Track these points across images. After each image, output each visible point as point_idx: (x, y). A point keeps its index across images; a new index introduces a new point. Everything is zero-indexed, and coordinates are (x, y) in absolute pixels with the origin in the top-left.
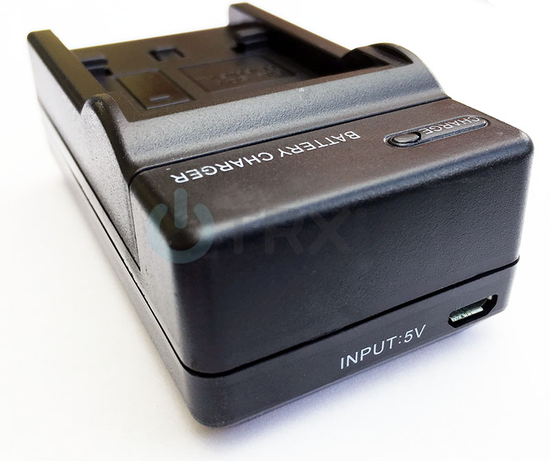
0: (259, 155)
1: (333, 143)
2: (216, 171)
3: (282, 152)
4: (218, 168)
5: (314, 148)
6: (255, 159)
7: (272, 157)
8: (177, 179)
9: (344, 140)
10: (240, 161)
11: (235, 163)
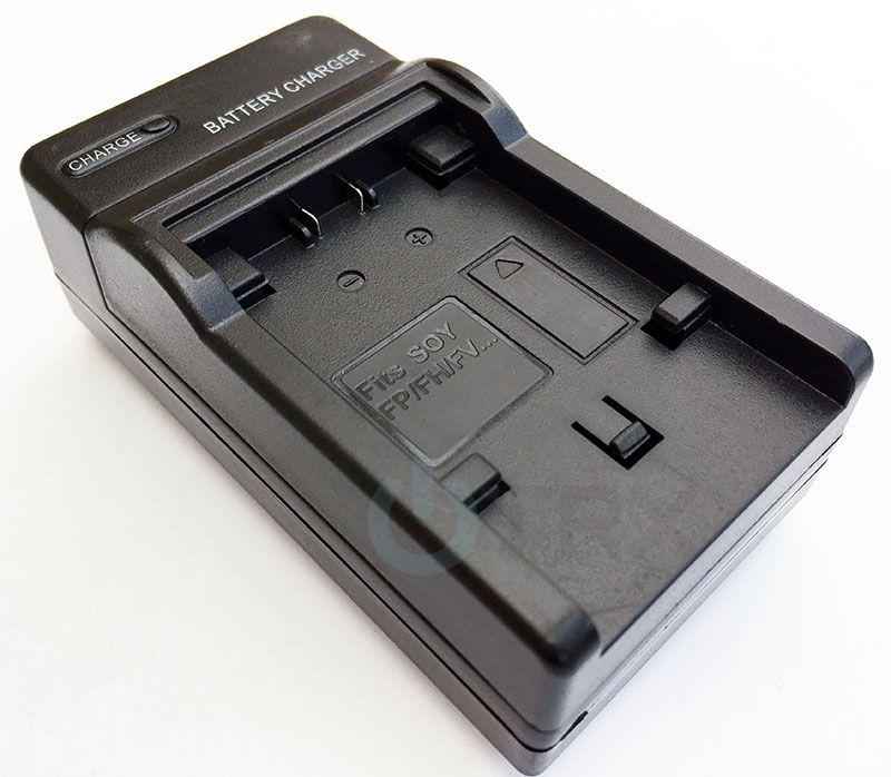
0: (298, 88)
1: (230, 113)
2: (329, 64)
3: (277, 94)
4: (329, 68)
5: (248, 104)
6: (300, 83)
7: (285, 86)
8: (357, 53)
9: (219, 119)
10: (313, 79)
11: (316, 76)
